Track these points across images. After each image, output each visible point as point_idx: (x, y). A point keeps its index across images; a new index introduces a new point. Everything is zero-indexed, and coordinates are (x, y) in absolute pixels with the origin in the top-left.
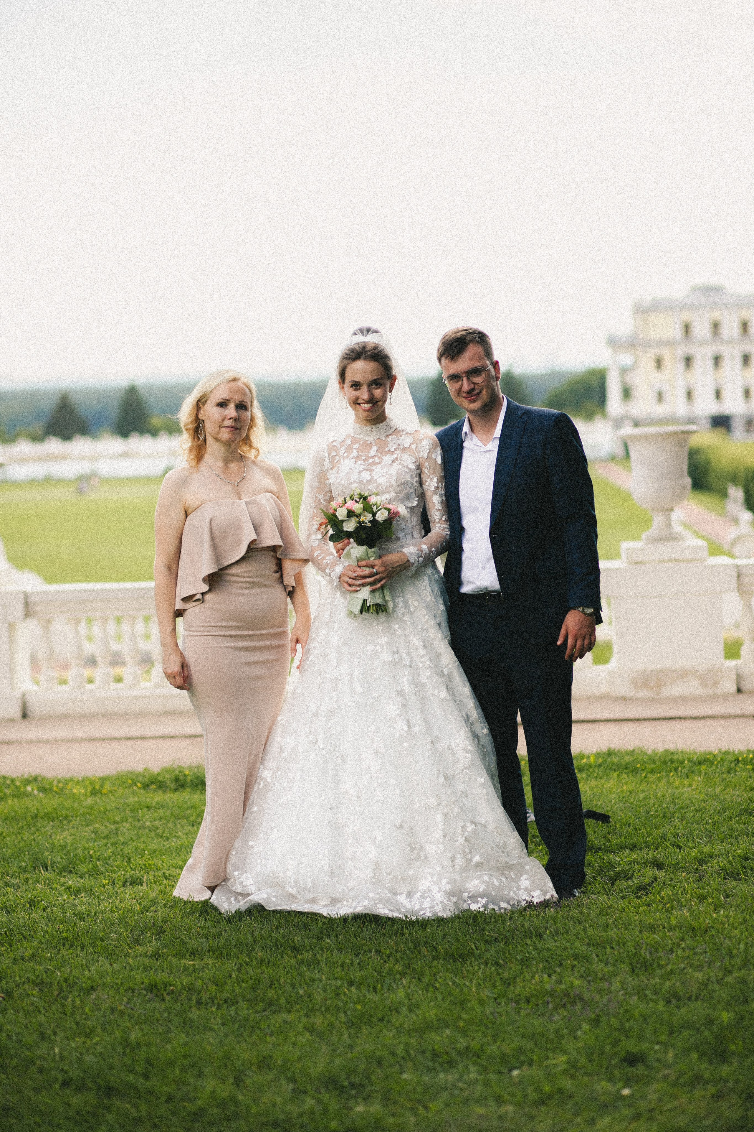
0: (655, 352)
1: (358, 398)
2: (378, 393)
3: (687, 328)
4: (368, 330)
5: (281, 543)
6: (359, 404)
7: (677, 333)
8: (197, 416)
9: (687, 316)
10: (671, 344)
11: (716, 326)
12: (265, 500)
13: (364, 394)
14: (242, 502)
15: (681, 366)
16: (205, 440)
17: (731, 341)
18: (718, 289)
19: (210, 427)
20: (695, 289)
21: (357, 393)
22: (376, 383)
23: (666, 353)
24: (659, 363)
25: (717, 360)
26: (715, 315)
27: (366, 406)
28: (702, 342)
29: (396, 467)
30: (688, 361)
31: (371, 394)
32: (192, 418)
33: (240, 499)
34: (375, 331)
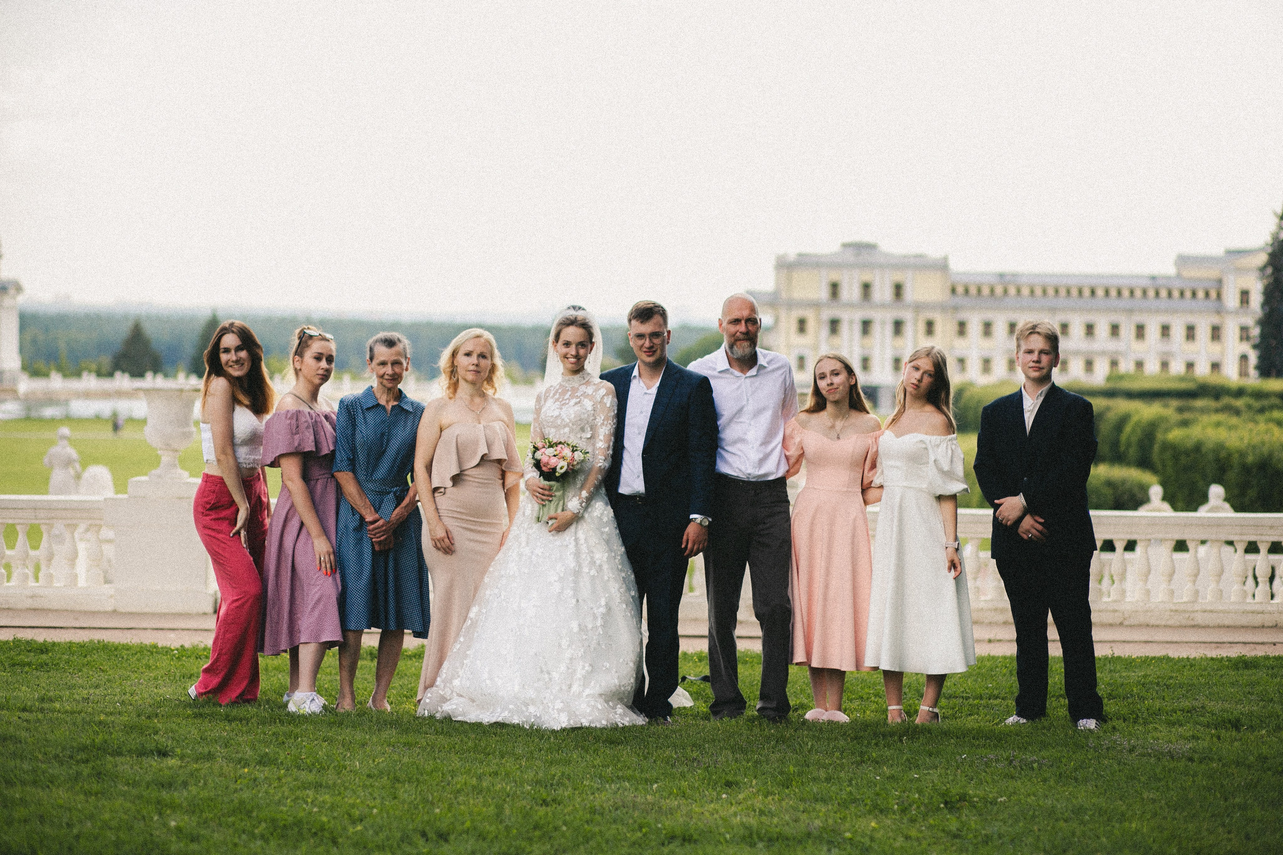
0: (796, 314)
1: (567, 354)
2: (582, 352)
3: (835, 288)
4: (580, 308)
5: (507, 458)
6: (567, 358)
7: (824, 294)
8: (453, 362)
9: (834, 276)
10: (816, 305)
11: (866, 287)
12: (498, 426)
13: (572, 350)
14: (481, 426)
15: (825, 331)
16: (458, 380)
17: (883, 306)
18: (870, 247)
19: (461, 372)
20: (845, 246)
21: (567, 350)
22: (582, 344)
23: (810, 315)
24: (802, 325)
25: (866, 326)
26: (867, 277)
27: (573, 360)
28: (850, 305)
29: (577, 408)
30: (834, 325)
31: (578, 352)
32: (450, 364)
33: (480, 423)
34: (583, 309)
